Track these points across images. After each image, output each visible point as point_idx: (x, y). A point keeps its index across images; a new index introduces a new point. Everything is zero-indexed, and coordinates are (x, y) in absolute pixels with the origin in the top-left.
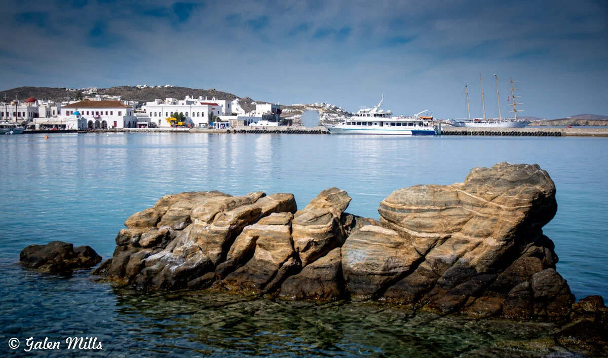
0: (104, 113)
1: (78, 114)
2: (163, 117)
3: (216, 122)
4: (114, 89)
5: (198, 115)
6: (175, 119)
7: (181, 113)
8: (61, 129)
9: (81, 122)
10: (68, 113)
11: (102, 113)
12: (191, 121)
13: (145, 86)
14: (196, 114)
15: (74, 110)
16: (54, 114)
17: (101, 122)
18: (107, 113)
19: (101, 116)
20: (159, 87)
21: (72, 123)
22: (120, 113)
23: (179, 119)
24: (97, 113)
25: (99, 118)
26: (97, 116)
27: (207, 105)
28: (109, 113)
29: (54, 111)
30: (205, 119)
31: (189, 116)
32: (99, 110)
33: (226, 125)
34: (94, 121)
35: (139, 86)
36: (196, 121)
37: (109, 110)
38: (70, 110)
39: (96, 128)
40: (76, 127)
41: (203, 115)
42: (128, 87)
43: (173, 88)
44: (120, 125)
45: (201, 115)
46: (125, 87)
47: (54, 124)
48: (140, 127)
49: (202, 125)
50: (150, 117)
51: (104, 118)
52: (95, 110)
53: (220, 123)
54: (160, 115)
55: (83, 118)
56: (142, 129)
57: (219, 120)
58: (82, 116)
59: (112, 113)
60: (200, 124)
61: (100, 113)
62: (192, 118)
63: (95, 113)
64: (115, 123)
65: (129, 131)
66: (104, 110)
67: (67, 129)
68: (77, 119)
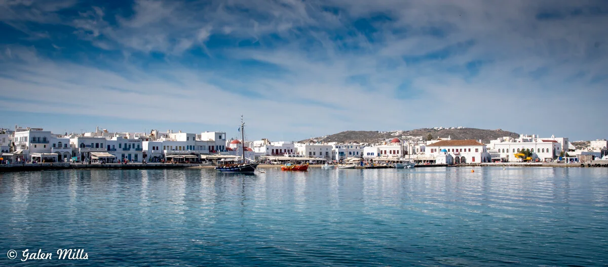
0: (463, 150)
1: (445, 151)
2: (511, 154)
3: (565, 157)
4: (415, 131)
5: (543, 151)
6: (523, 155)
7: (528, 150)
8: (431, 164)
9: (449, 157)
10: (432, 151)
11: (461, 150)
12: (537, 157)
13: (441, 128)
14: (541, 150)
15: (437, 148)
16: (417, 151)
17: (460, 158)
18: (465, 150)
19: (461, 153)
20: (453, 128)
21: (441, 158)
22: (477, 150)
23: (527, 155)
24: (457, 150)
25: (459, 154)
26: (457, 153)
27: (551, 142)
28: (467, 150)
29: (417, 149)
30: (550, 155)
31: (534, 152)
32: (459, 148)
33: (574, 160)
34: (454, 157)
35: (436, 128)
36: (542, 156)
37: (467, 148)
38: (434, 148)
39: (456, 163)
40: (444, 162)
41: (548, 151)
42: (428, 129)
43: (466, 129)
44: (478, 160)
45: (545, 151)
46: (425, 129)
47: (423, 159)
48: (494, 162)
49: (547, 160)
50: (499, 153)
51: (463, 154)
52: (455, 148)
53: (569, 158)
54: (507, 151)
55: (449, 154)
56: (496, 163)
57: (567, 156)
58: (449, 153)
59: (469, 150)
60: (545, 158)
61: (459, 150)
62: (537, 153)
63: (455, 151)
64: (474, 159)
65: (487, 165)
66: (463, 148)
67: (436, 164)
68: (445, 155)
